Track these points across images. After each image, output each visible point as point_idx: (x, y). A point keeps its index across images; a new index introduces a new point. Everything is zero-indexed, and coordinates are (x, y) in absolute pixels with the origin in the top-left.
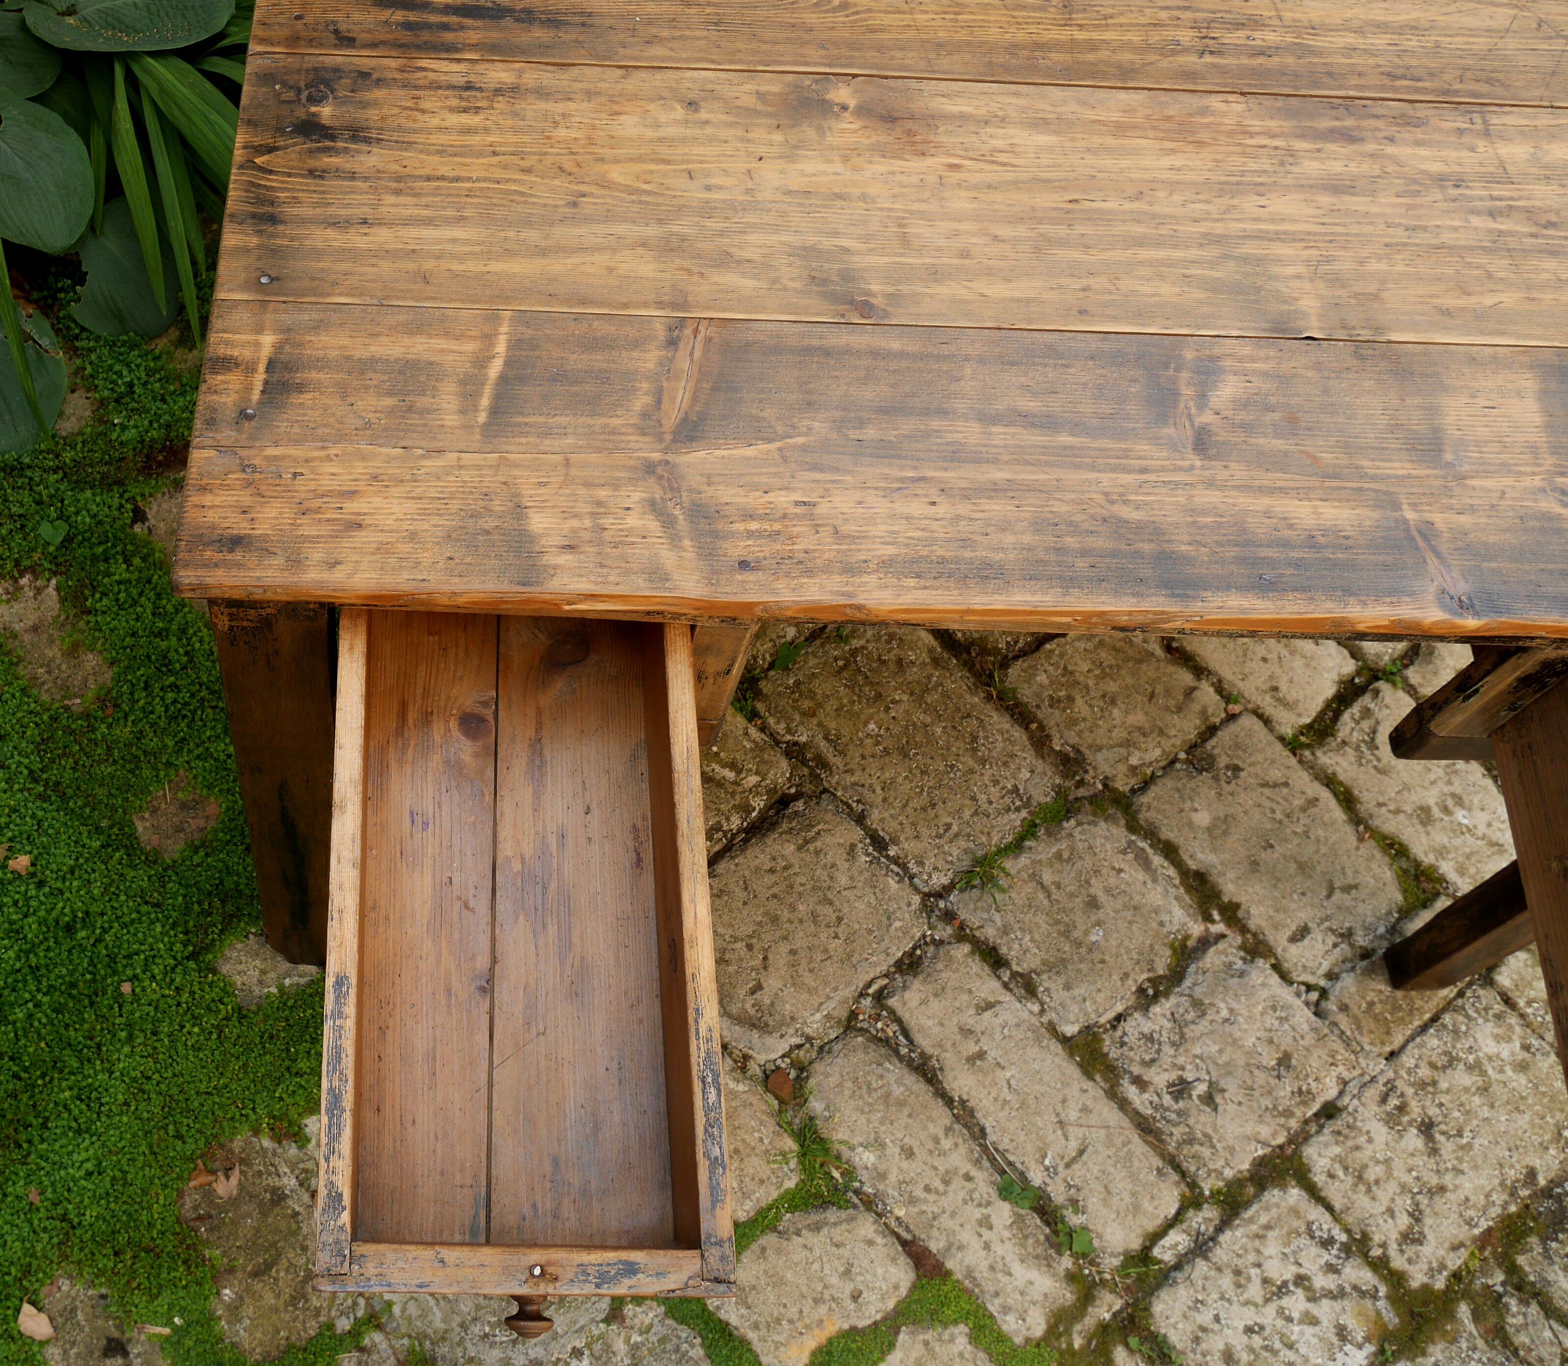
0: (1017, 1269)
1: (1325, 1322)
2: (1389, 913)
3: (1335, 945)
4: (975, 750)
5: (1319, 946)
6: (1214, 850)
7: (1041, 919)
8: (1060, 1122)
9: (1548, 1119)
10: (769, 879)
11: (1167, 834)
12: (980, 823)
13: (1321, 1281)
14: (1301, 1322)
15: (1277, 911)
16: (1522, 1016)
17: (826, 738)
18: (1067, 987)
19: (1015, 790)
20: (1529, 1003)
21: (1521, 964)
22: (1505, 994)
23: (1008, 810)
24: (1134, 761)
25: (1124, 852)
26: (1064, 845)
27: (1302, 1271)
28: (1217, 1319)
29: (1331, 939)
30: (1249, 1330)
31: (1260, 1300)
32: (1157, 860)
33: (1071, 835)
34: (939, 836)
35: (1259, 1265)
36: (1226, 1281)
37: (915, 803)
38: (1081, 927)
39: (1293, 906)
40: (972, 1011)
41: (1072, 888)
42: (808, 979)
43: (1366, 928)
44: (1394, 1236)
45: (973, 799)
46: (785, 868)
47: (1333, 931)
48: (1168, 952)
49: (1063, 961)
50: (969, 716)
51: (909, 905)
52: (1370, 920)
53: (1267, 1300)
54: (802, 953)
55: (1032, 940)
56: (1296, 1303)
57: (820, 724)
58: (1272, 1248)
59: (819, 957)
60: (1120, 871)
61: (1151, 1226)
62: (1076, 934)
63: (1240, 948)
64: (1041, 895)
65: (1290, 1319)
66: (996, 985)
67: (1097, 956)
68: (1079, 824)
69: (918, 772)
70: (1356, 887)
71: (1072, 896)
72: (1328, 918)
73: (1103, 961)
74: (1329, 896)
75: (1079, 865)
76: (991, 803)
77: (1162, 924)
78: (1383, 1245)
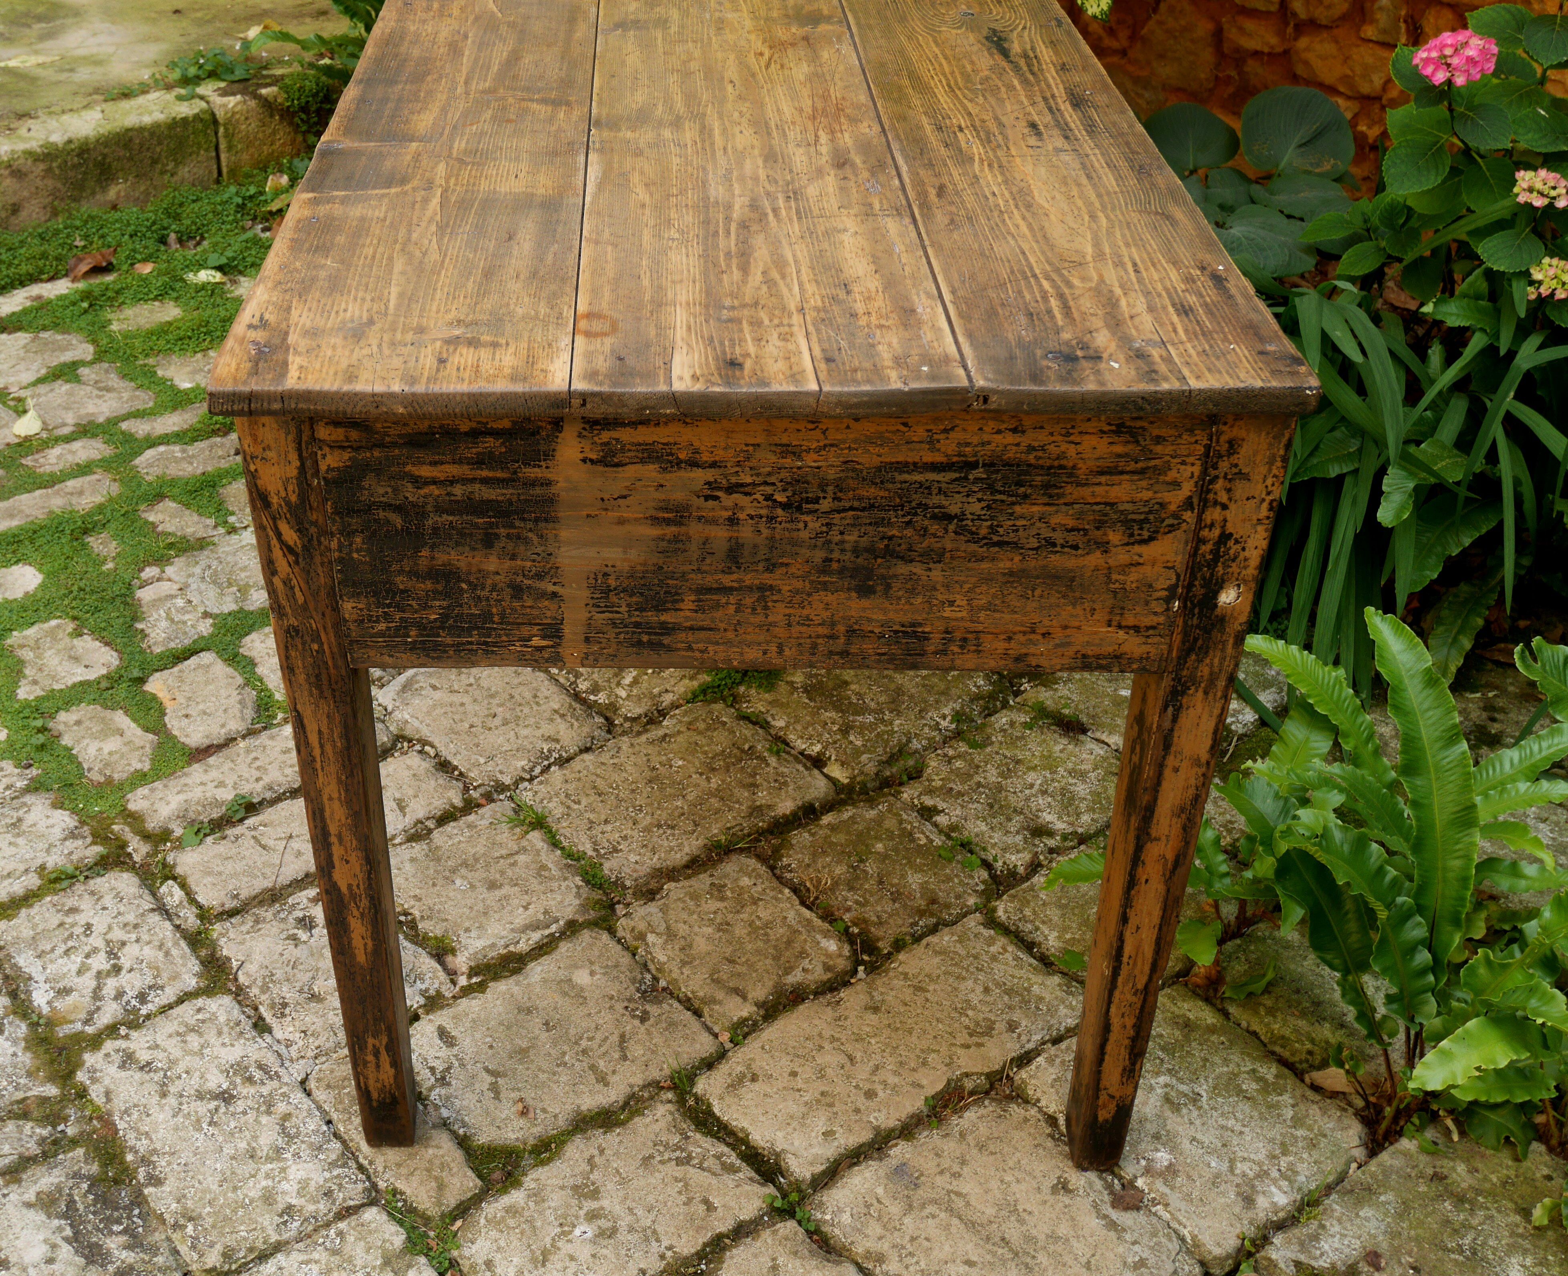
0: (182, 797)
1: (76, 980)
2: (464, 1125)
3: (432, 1069)
4: (659, 826)
5: (433, 1053)
6: (545, 981)
7: (480, 849)
8: (291, 837)
9: (208, 1209)
10: (528, 695)
11: (564, 947)
12: (584, 824)
13: (111, 985)
14: (83, 963)
15: (474, 1021)
16: (328, 1225)
17: (666, 735)
18: (413, 860)
19: (616, 850)
20: (340, 1234)
21: (387, 1236)
22: (356, 1213)
23: (595, 843)
24: (651, 938)
25: (546, 912)
26: (555, 872)
27: (124, 972)
28: (104, 909)
29: (440, 1066)
30: (89, 927)
31: (109, 937)
32: (536, 936)
33: (565, 879)
34: (567, 796)
35: (137, 941)
36: (131, 918)
37: (599, 782)
38: (470, 875)
39: (478, 1036)
40: (398, 796)
41: (510, 873)
42: (439, 711)
43: (448, 1098)
44: (132, 1045)
45: (606, 822)
46: (537, 704)
47: (449, 1069)
48: (439, 933)
49: (439, 860)
50: (696, 825)
51: (501, 772)
52: (457, 1103)
53: (108, 942)
54: (461, 709)
55: (460, 842)
56: (100, 962)
57: (679, 732)
58: (148, 952)
59: (457, 717)
60: (526, 908)
61: (191, 881)
62: (463, 871)
63: (438, 992)
64: (504, 852)
65: (88, 956)
66: (421, 814)
67: (440, 882)
68: (578, 887)
69: (633, 786)
70: (497, 1097)
71: (502, 873)
72: (462, 1065)
73: (434, 885)
74: (487, 1070)
75: (533, 880)
76: (603, 833)
77: (467, 930)
78: (127, 1037)
